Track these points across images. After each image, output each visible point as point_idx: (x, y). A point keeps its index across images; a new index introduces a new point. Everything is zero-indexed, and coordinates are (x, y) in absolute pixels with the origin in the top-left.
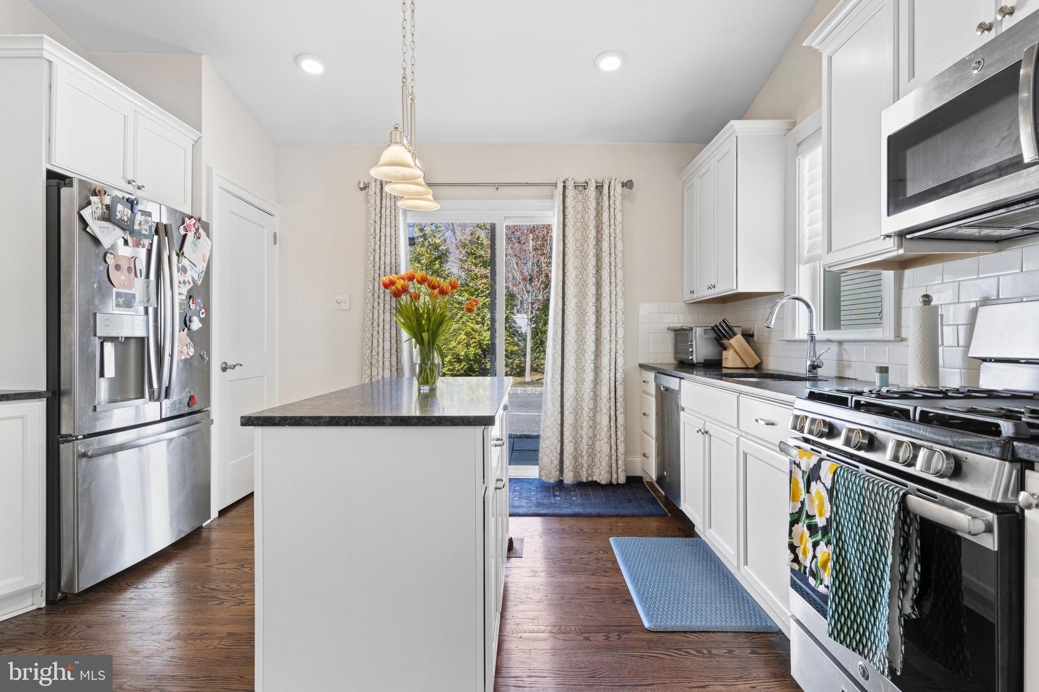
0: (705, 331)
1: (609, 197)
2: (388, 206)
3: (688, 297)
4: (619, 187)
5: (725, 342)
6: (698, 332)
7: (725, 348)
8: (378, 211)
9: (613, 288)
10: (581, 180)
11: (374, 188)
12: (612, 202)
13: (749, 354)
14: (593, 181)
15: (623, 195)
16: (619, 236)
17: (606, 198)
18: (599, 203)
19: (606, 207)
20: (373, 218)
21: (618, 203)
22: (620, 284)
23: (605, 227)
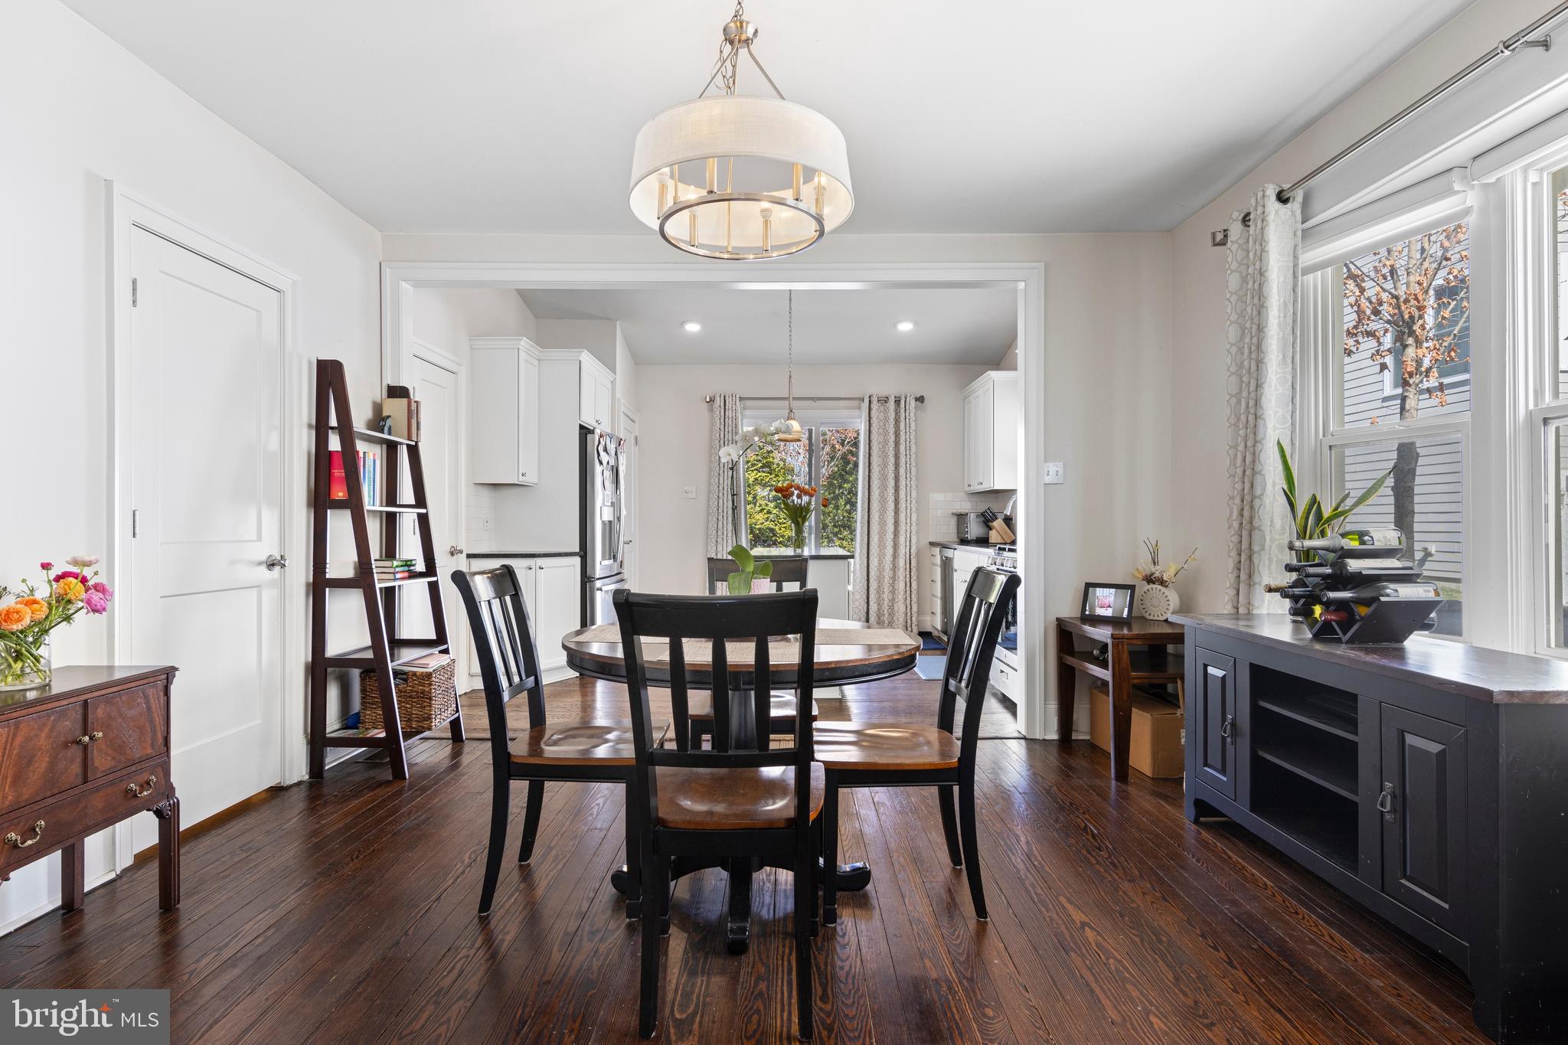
0: (977, 516)
1: (905, 410)
2: (730, 416)
3: (967, 489)
4: (913, 403)
5: (990, 524)
6: (972, 516)
7: (990, 529)
8: (722, 420)
9: (908, 482)
10: (883, 393)
11: (718, 402)
12: (907, 414)
13: (1006, 533)
14: (893, 397)
15: (916, 408)
16: (913, 441)
17: (902, 411)
18: (897, 413)
19: (902, 419)
20: (718, 426)
21: (912, 415)
22: (914, 479)
23: (902, 434)
